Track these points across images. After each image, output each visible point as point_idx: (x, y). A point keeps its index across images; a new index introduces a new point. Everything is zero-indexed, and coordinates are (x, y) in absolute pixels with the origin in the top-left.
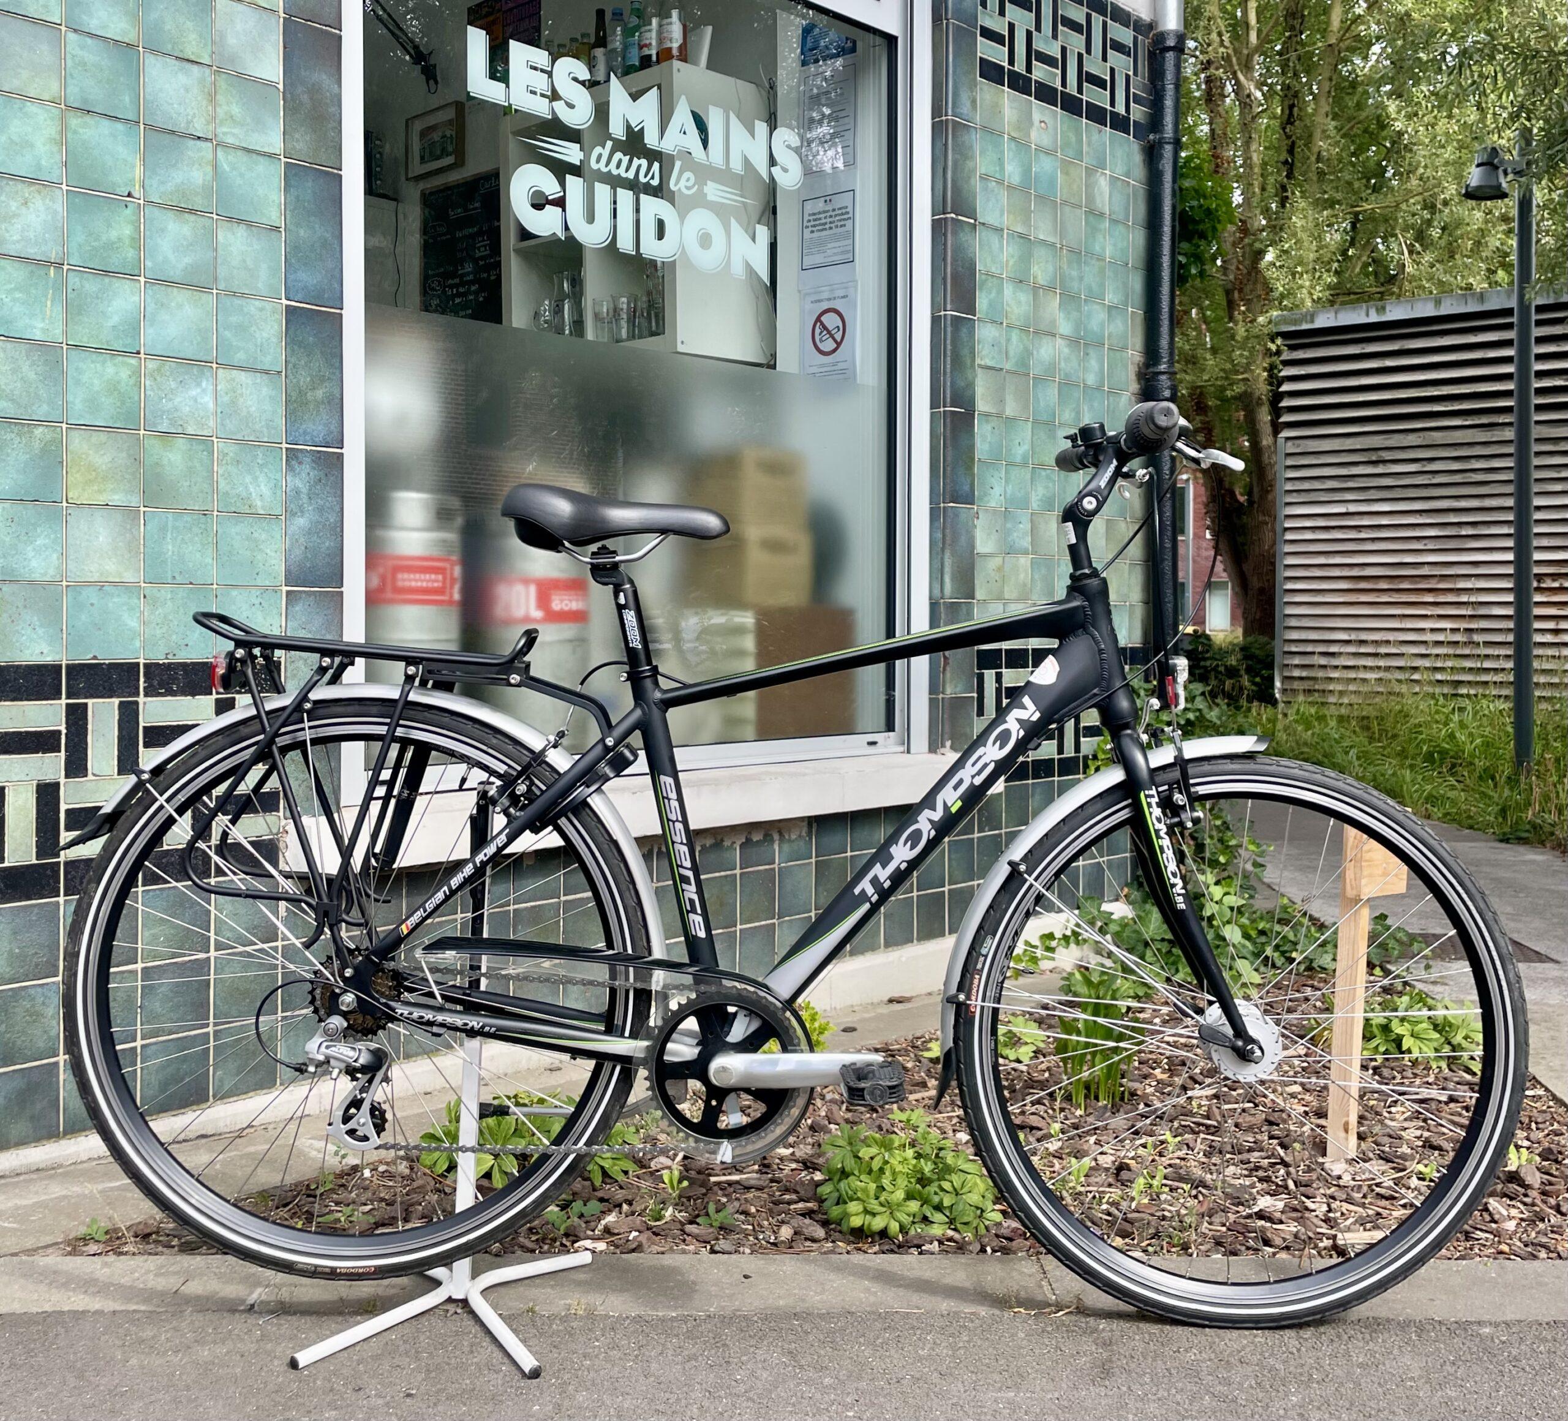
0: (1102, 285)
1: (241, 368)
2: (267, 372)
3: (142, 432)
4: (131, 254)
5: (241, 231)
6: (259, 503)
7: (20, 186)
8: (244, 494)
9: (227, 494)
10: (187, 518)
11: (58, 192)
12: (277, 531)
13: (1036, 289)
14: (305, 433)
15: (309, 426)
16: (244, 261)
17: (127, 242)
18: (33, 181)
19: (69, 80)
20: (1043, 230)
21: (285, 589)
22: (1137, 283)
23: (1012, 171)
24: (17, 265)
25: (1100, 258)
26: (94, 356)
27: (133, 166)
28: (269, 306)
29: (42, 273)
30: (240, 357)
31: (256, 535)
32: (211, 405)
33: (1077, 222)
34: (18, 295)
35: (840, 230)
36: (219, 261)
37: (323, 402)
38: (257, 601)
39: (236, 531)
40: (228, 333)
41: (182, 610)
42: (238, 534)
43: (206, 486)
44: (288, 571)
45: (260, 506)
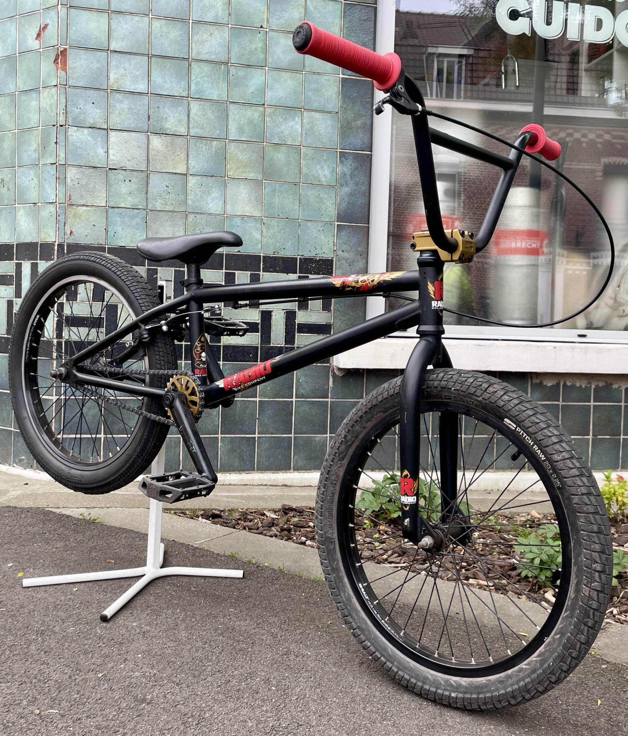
1: (316, 111)
2: (330, 113)
3: (265, 143)
4: (262, 56)
6: (324, 179)
7: (208, 27)
8: (316, 175)
9: (307, 174)
10: (285, 186)
11: (227, 28)
12: (333, 193)
14: (350, 144)
15: (353, 140)
17: (259, 50)
18: (215, 24)
21: (336, 223)
24: (206, 64)
26: (242, 107)
27: (263, 12)
28: (332, 78)
29: (218, 67)
30: (315, 105)
31: (322, 195)
32: (300, 130)
34: (206, 79)
37: (360, 128)
38: (321, 229)
39: (310, 194)
40: (310, 94)
41: (282, 232)
42: (312, 194)
43: (296, 170)
44: (339, 215)
45: (324, 181)
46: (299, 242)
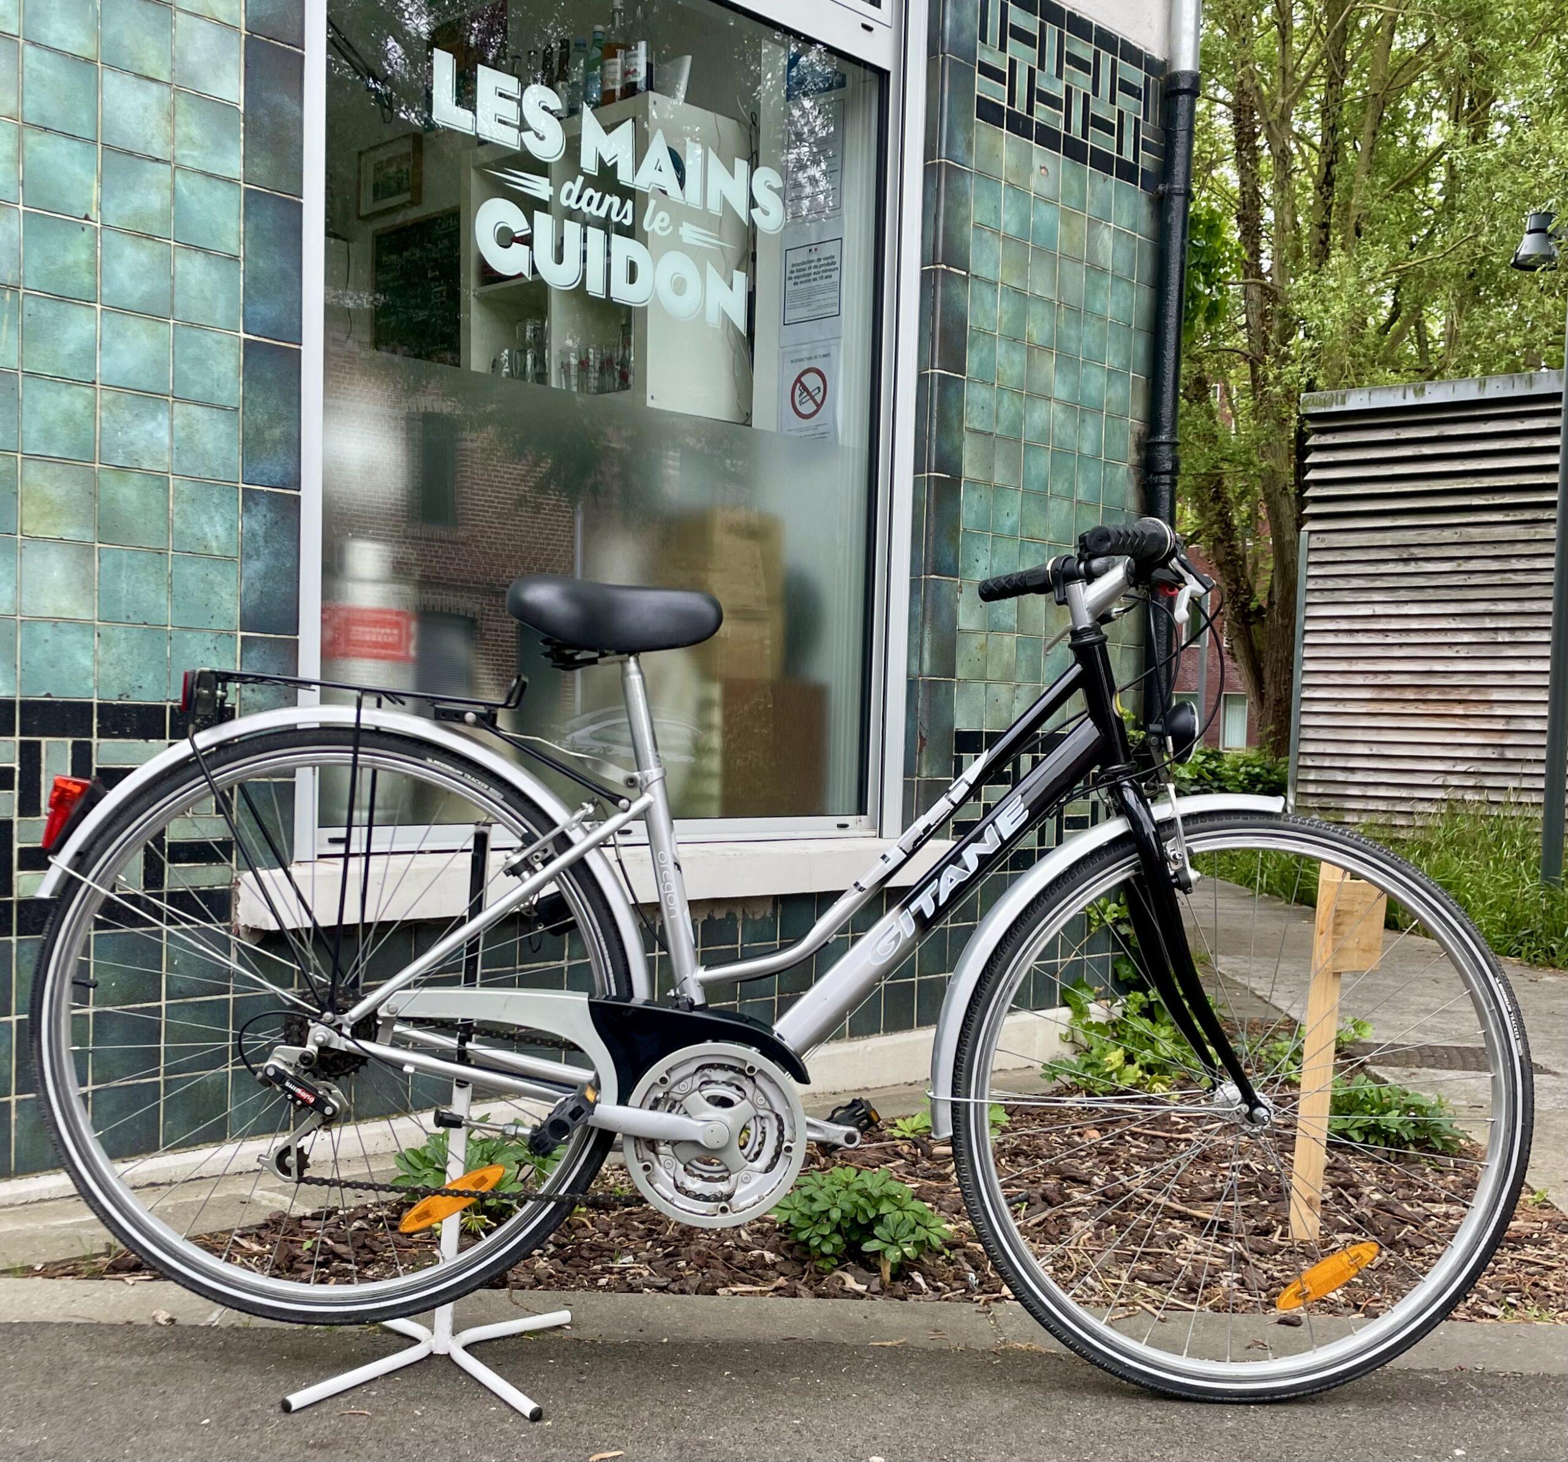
0: (1102, 346)
1: (198, 403)
2: (223, 408)
3: (97, 465)
4: (87, 279)
5: (199, 259)
6: (214, 544)
8: (200, 535)
9: (182, 533)
10: (140, 556)
11: (14, 212)
12: (232, 573)
13: (1030, 348)
14: (262, 474)
15: (265, 466)
16: (202, 291)
17: (83, 265)
19: (26, 96)
20: (1040, 285)
21: (240, 634)
22: (1139, 346)
23: (1009, 222)
25: (1101, 318)
26: (47, 384)
27: (90, 187)
28: (226, 339)
30: (195, 392)
31: (211, 577)
32: (167, 440)
33: (1076, 278)
35: (825, 281)
36: (176, 290)
37: (280, 442)
38: (211, 646)
39: (191, 571)
40: (185, 367)
41: (136, 651)
42: (193, 575)
43: (161, 524)
44: (243, 616)
45: (215, 547)
46: (169, 673)
